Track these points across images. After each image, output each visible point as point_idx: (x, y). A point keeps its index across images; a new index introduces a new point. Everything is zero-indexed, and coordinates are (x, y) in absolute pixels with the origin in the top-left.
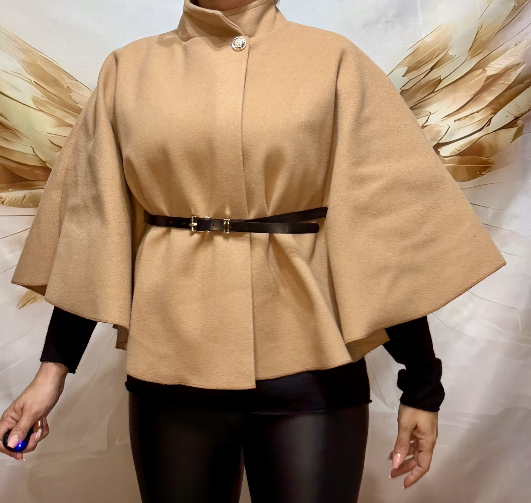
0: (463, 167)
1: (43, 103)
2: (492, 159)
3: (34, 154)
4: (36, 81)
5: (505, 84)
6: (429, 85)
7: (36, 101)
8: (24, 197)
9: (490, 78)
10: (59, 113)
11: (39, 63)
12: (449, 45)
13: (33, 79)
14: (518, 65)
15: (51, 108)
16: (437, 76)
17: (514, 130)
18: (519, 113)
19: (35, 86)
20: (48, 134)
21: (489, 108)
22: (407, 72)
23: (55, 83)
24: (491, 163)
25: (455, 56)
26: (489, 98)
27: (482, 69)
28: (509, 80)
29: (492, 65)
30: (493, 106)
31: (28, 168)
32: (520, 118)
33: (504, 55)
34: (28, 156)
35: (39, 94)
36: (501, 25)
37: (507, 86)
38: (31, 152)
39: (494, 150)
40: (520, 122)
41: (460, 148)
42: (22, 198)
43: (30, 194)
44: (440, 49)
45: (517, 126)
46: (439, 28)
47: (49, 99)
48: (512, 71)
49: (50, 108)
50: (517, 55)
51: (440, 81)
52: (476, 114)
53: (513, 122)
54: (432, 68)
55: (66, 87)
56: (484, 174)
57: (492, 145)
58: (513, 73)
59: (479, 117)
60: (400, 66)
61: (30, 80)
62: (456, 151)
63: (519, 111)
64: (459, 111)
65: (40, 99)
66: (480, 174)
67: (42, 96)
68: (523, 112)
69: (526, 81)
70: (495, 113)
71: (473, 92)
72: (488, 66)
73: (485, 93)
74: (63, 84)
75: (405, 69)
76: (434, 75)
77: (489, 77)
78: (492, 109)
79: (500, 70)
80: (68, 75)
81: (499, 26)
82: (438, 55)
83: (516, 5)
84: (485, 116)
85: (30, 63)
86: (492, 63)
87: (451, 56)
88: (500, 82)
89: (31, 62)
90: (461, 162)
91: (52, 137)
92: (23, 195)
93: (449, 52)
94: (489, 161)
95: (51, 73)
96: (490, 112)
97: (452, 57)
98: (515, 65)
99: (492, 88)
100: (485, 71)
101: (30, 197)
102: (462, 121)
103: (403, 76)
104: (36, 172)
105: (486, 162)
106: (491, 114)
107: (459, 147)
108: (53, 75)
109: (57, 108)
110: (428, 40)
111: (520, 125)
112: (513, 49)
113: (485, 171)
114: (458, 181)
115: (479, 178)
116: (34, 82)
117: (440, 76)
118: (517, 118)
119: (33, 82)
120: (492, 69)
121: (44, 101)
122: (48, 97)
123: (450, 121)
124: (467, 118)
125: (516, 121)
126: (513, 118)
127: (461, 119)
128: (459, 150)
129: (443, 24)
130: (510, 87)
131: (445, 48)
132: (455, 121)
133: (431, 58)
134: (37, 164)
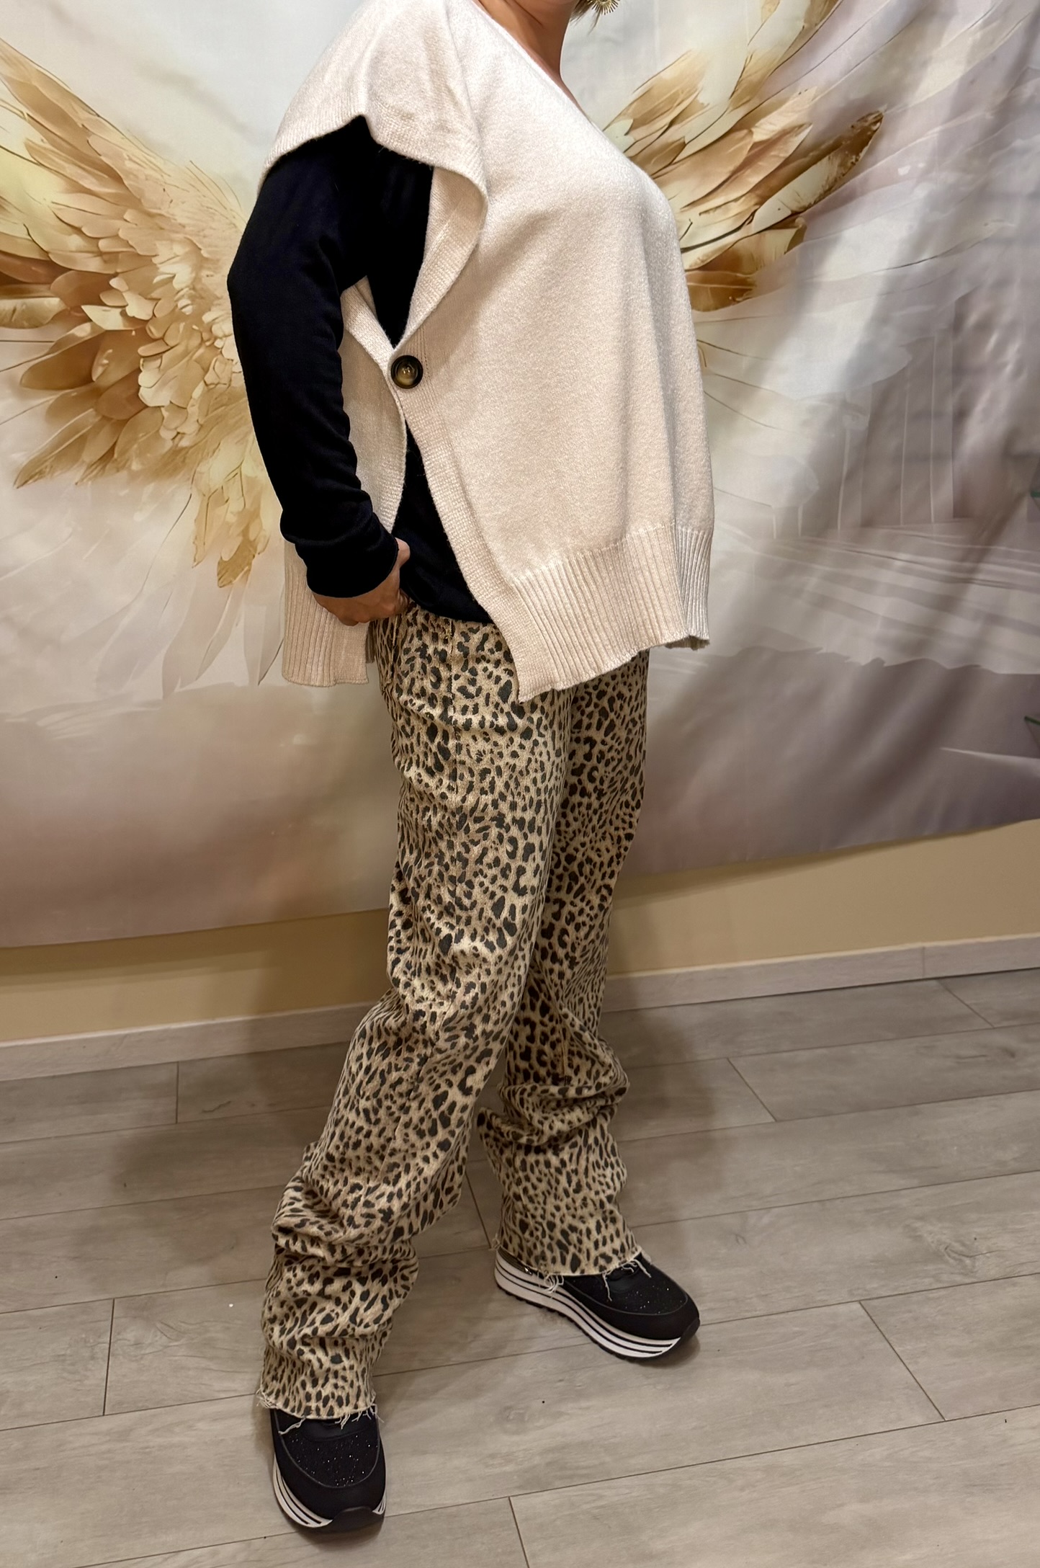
0: (707, 288)
1: (43, 151)
2: (753, 277)
3: (29, 238)
4: (31, 114)
5: (778, 156)
6: (668, 150)
7: (30, 147)
8: (14, 311)
9: (757, 147)
10: (71, 170)
11: (35, 83)
12: (700, 86)
13: (25, 111)
14: (801, 126)
15: (57, 160)
16: (678, 138)
17: (789, 233)
18: (799, 205)
19: (29, 122)
20: (54, 205)
21: (753, 195)
22: (632, 128)
23: (63, 118)
24: (751, 284)
25: (708, 104)
26: (754, 178)
27: (746, 128)
28: (786, 151)
29: (761, 124)
30: (759, 192)
31: (18, 263)
32: (801, 215)
33: (784, 107)
34: (19, 241)
35: (36, 137)
36: (783, 56)
37: (782, 160)
38: (24, 234)
39: (756, 262)
40: (800, 221)
41: (705, 258)
42: (11, 312)
43: (24, 307)
44: (685, 92)
45: (795, 227)
46: (685, 56)
47: (53, 146)
48: (791, 136)
49: (53, 160)
50: (800, 111)
51: (684, 145)
52: (733, 204)
53: (788, 220)
54: (672, 124)
55: (81, 126)
56: (739, 302)
57: (755, 256)
58: (792, 139)
59: (736, 208)
60: (621, 117)
61: (22, 112)
62: (699, 262)
63: (799, 202)
64: (711, 197)
65: (39, 146)
66: (734, 300)
67: (42, 140)
68: (806, 204)
69: (811, 154)
70: (761, 203)
71: (731, 168)
72: (757, 125)
73: (748, 172)
74: (76, 120)
75: (628, 123)
76: (674, 134)
77: (756, 145)
78: (758, 196)
79: (774, 133)
80: (84, 106)
81: (780, 56)
82: (682, 101)
83: (806, 26)
84: (746, 207)
85: (21, 83)
86: (762, 121)
87: (702, 104)
88: (772, 153)
89: (22, 81)
90: (705, 280)
91: (60, 209)
92: (12, 308)
93: (698, 98)
94: (748, 280)
95: (55, 101)
96: (753, 202)
97: (702, 106)
98: (794, 128)
99: (760, 163)
100: (751, 133)
101: (23, 311)
102: (712, 213)
103: (627, 134)
104: (33, 268)
105: (743, 282)
106: (756, 204)
107: (704, 255)
108: (57, 103)
109: (67, 161)
110: (667, 75)
111: (800, 226)
112: (795, 100)
113: (741, 296)
114: (699, 310)
115: (731, 307)
116: (28, 115)
117: (684, 137)
118: (795, 214)
119: (26, 116)
120: (762, 131)
121: (45, 149)
122: (53, 143)
123: (694, 213)
124: (719, 211)
125: (793, 218)
126: (790, 213)
127: (711, 212)
128: (703, 261)
129: (690, 51)
130: (786, 162)
131: (692, 90)
132: (700, 214)
133: (669, 107)
134: (36, 255)
